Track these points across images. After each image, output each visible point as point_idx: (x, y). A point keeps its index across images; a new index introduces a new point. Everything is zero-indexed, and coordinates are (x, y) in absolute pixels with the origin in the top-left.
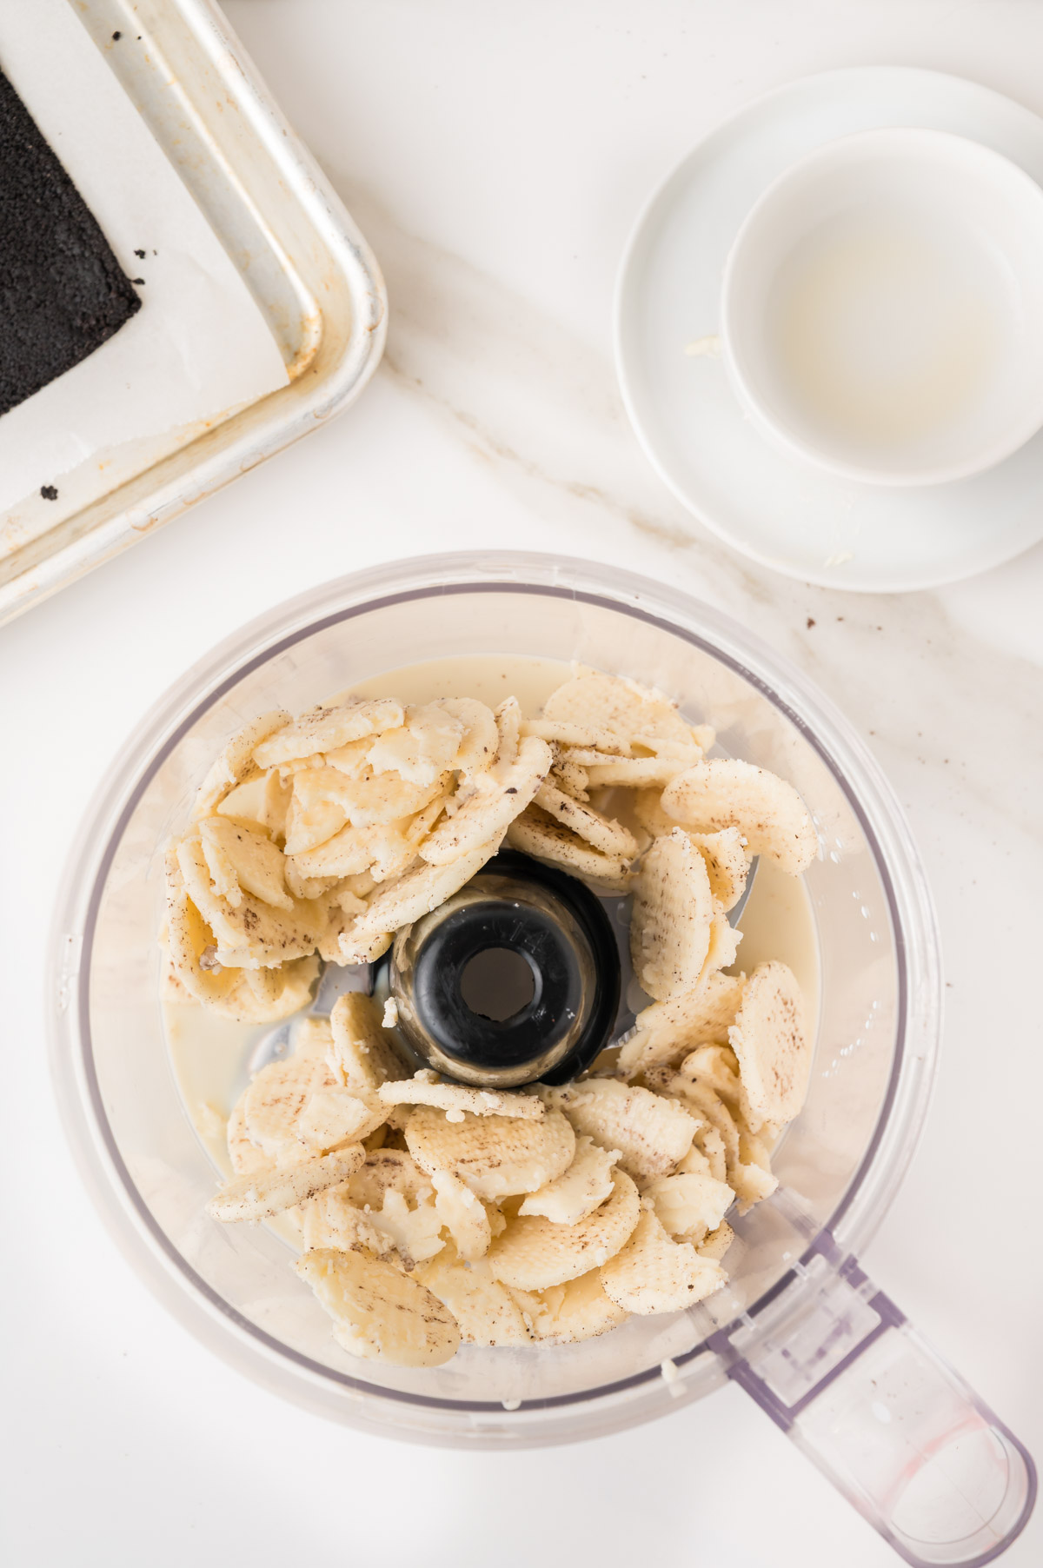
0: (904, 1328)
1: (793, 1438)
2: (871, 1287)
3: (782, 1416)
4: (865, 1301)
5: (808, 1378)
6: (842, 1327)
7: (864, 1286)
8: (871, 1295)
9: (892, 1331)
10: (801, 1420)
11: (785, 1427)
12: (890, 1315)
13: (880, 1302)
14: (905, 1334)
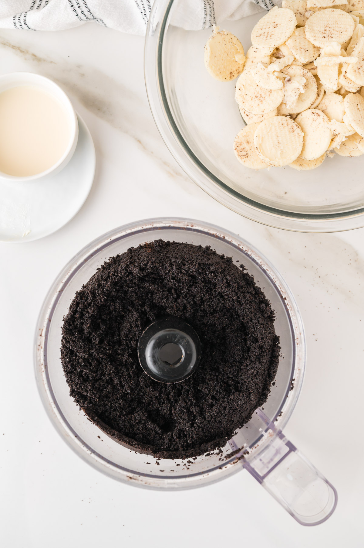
0: (296, 452)
1: (263, 486)
2: (286, 439)
3: (260, 479)
4: (284, 444)
5: (268, 468)
6: (277, 452)
7: (284, 439)
8: (286, 442)
9: (292, 453)
10: (265, 480)
11: (261, 483)
12: (292, 448)
13: (289, 444)
14: (296, 453)
